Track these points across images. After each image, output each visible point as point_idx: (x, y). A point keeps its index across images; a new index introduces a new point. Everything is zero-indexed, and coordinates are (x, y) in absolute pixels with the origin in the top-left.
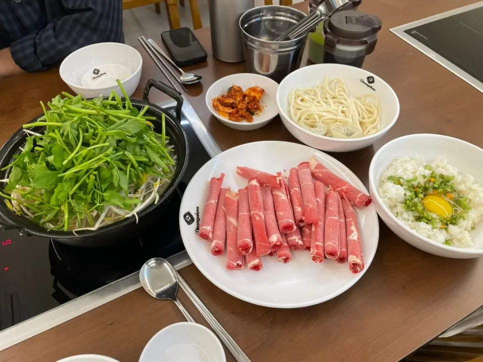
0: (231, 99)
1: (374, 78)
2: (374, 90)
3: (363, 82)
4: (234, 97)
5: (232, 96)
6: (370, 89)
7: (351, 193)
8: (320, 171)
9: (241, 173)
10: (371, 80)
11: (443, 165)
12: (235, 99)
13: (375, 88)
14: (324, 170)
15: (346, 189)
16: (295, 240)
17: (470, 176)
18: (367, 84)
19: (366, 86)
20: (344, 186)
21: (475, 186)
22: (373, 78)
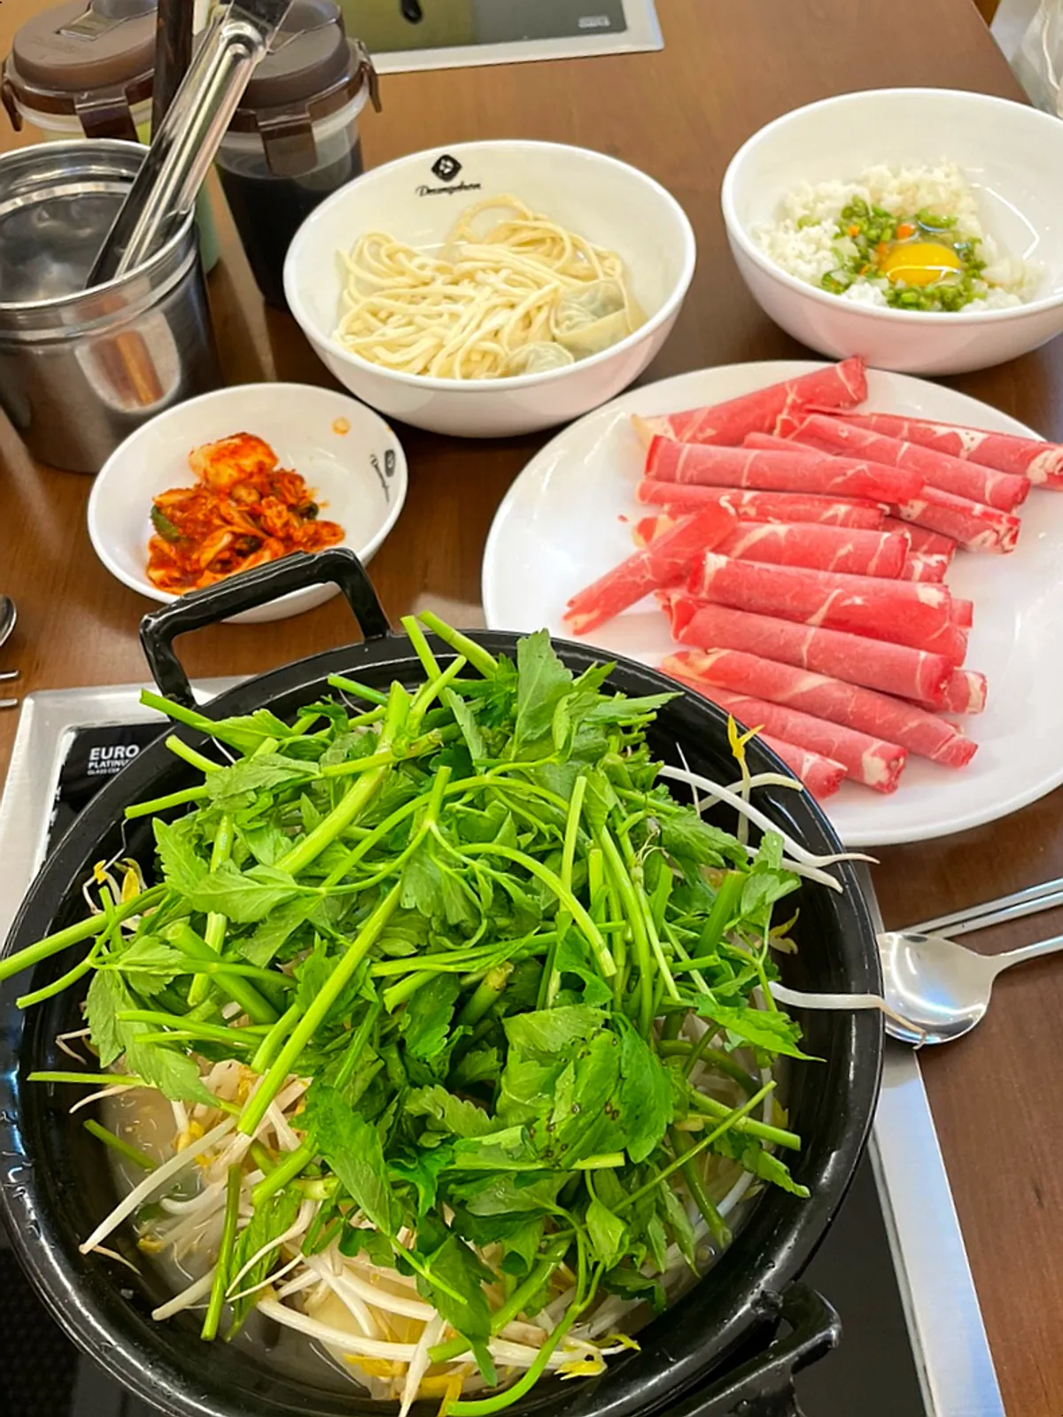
0: (218, 534)
1: (453, 155)
2: (478, 186)
3: (429, 191)
4: (217, 522)
5: (207, 523)
6: (463, 192)
7: (817, 390)
8: (696, 427)
9: (595, 614)
10: (447, 169)
11: (811, 197)
12: (228, 522)
13: (475, 183)
14: (699, 418)
15: (800, 394)
16: (926, 566)
17: (876, 169)
18: (444, 190)
19: (445, 195)
20: (786, 395)
21: (908, 177)
22: (446, 157)
